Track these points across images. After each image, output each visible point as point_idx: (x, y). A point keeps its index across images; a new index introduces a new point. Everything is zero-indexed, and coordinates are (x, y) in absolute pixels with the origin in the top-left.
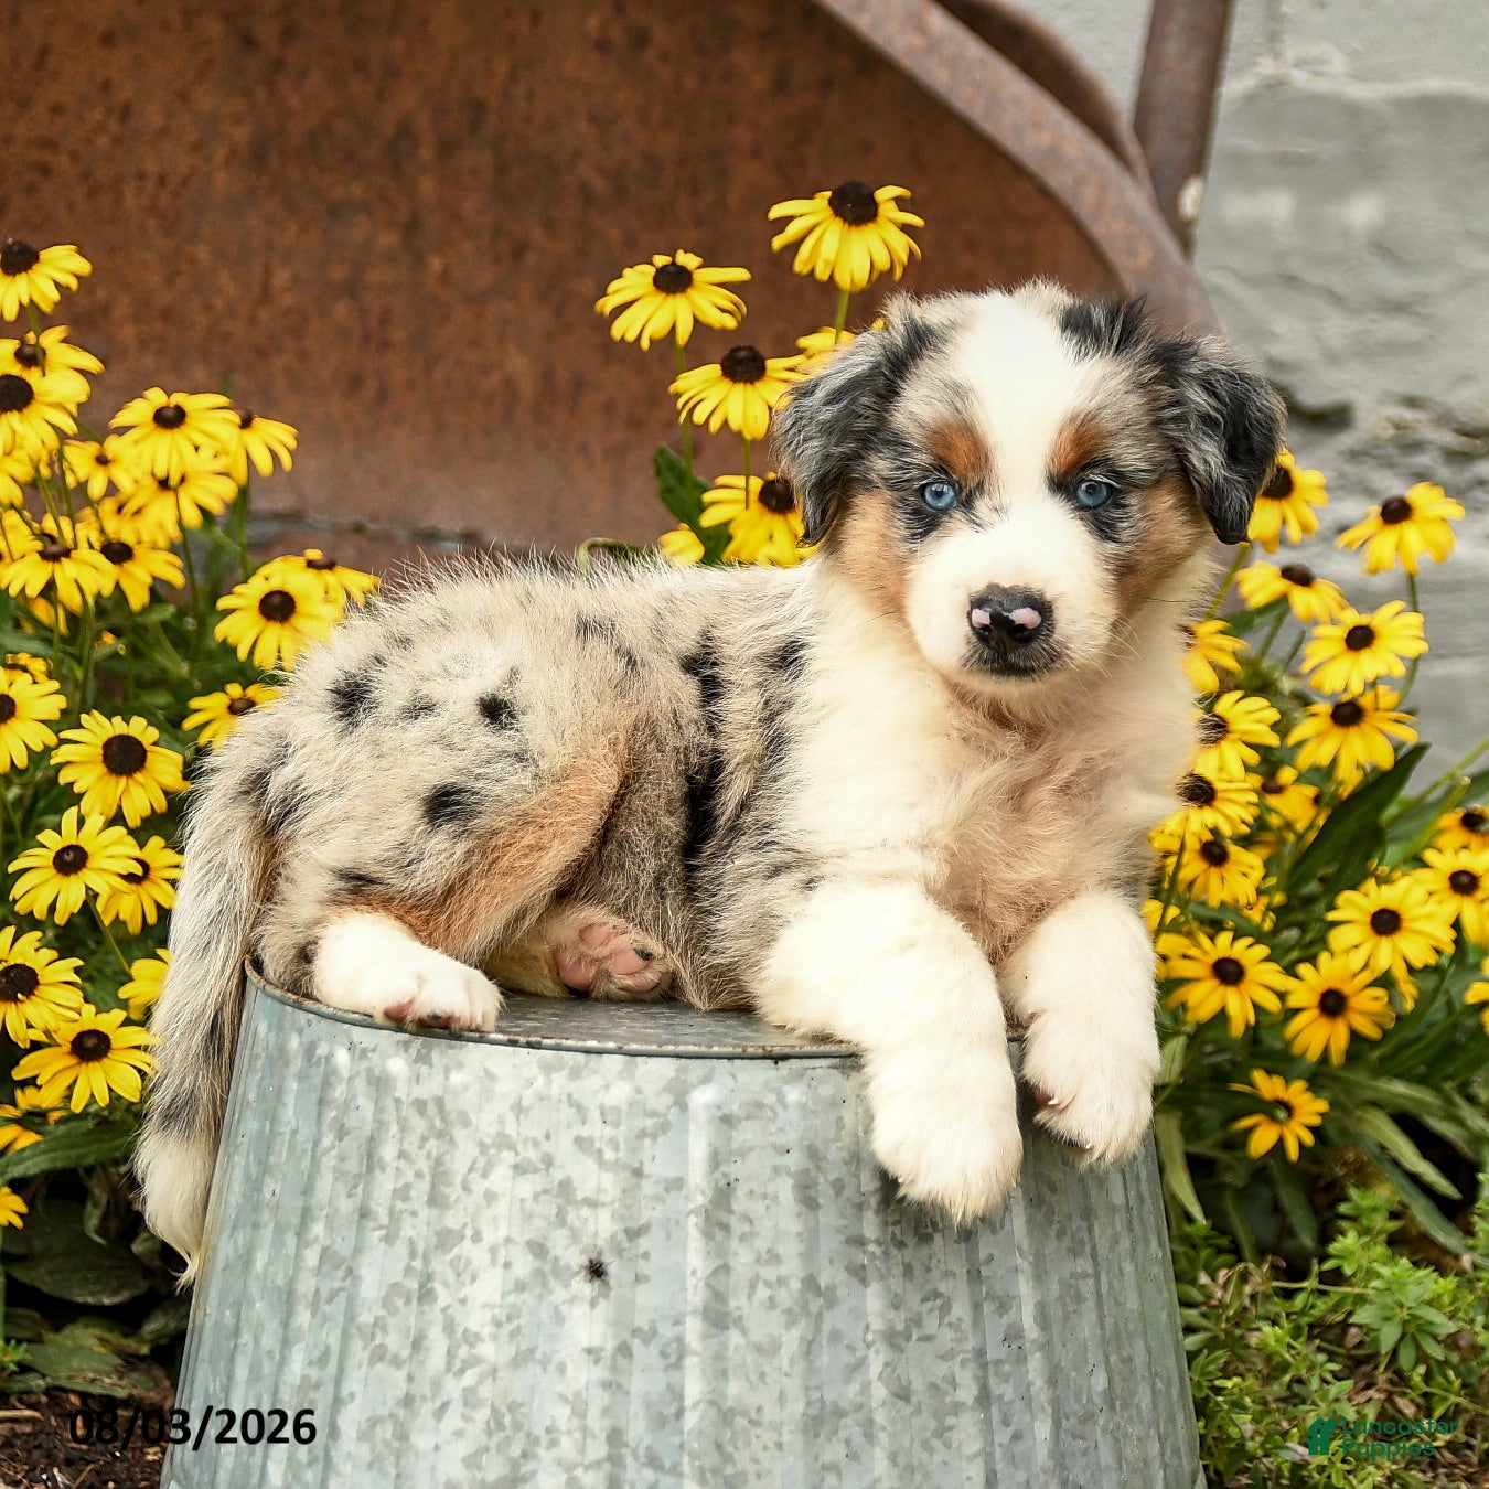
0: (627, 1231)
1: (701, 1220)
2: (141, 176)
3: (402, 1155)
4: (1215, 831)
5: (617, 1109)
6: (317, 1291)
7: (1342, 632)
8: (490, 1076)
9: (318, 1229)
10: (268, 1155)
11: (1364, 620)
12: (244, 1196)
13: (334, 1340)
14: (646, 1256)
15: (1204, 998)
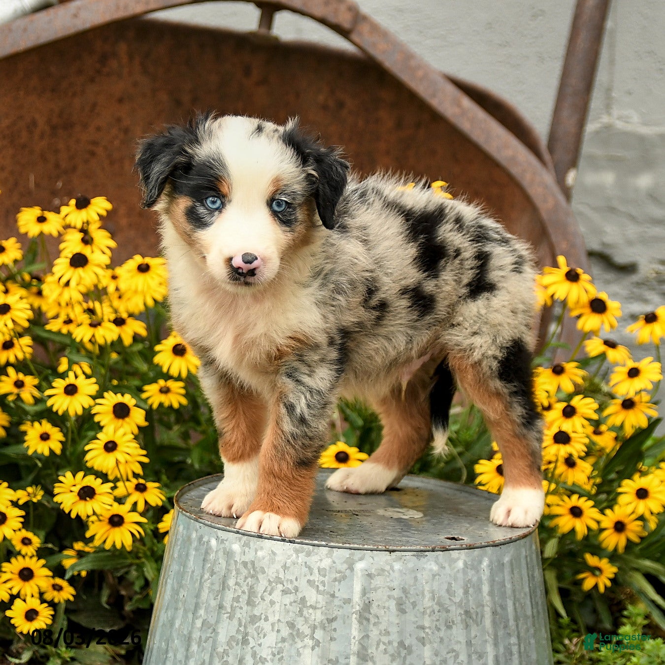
0: (327, 619)
1: (358, 616)
3: (237, 584)
4: (570, 454)
5: (324, 569)
6: (201, 637)
7: (626, 370)
8: (274, 553)
9: (202, 612)
10: (182, 580)
11: (635, 365)
12: (171, 596)
13: (207, 658)
14: (335, 630)
15: (565, 523)
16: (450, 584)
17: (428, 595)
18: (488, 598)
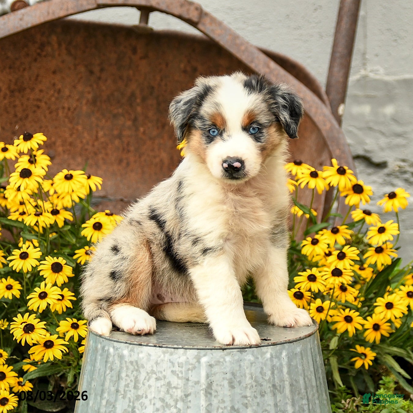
0: (185, 395)
1: (204, 392)
2: (63, 108)
3: (127, 376)
4: (342, 283)
5: (182, 363)
6: (106, 411)
7: (377, 229)
8: (149, 355)
9: (106, 395)
10: (93, 375)
11: (382, 225)
12: (87, 386)
14: (190, 401)
15: (342, 327)
16: (262, 368)
17: (248, 376)
18: (287, 376)
